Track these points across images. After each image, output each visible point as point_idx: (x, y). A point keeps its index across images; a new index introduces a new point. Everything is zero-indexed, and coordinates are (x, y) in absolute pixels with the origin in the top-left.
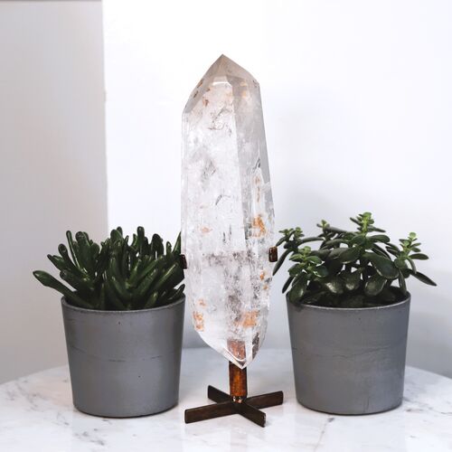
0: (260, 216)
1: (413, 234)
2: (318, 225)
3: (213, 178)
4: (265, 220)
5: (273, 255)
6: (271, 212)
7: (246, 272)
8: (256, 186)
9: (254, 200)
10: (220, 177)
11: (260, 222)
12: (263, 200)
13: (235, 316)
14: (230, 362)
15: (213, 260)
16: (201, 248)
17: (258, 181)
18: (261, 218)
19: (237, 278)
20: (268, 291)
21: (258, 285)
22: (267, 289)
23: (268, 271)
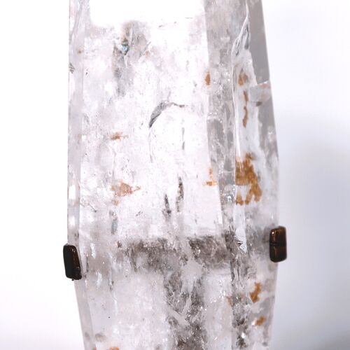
0: (249, 157)
3: (142, 68)
4: (259, 166)
6: (272, 149)
7: (219, 283)
8: (240, 90)
9: (238, 120)
10: (158, 68)
11: (249, 170)
12: (255, 123)
16: (113, 231)
17: (243, 79)
18: (252, 163)
19: (197, 301)
20: (266, 327)
21: (246, 315)
22: (264, 323)
23: (267, 281)
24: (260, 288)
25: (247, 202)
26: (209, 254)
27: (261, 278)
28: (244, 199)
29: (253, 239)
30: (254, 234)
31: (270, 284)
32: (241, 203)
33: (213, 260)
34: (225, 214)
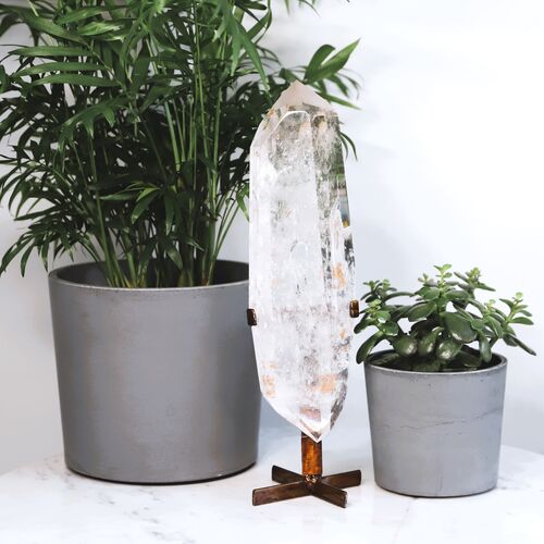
0: (340, 264)
1: (519, 294)
2: (419, 280)
5: (354, 310)
6: (351, 261)
8: (335, 231)
9: (333, 246)
11: (340, 271)
13: (311, 379)
14: (303, 434)
15: (286, 316)
23: (349, 328)
25: (338, 287)
27: (345, 326)
32: (335, 288)
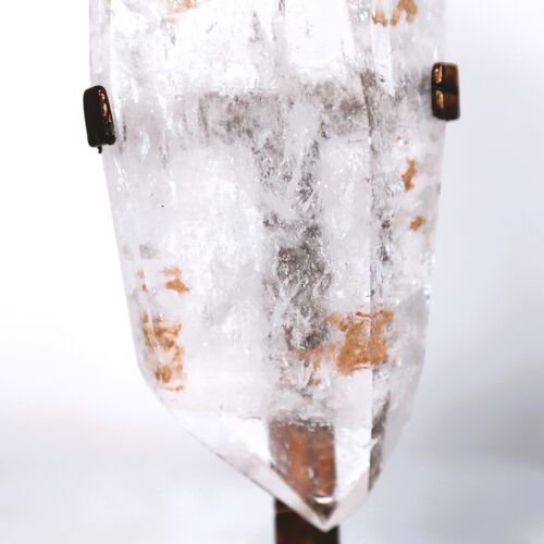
20: (427, 233)
21: (391, 212)
22: (422, 227)
23: (427, 157)
24: (416, 167)
25: (394, 22)
26: (331, 106)
27: (416, 150)
28: (388, 17)
29: (404, 84)
30: (406, 76)
31: (432, 163)
32: (384, 23)
33: (335, 117)
34: (357, 40)
